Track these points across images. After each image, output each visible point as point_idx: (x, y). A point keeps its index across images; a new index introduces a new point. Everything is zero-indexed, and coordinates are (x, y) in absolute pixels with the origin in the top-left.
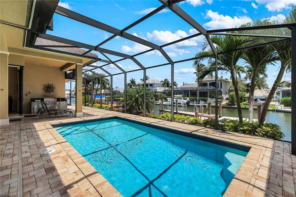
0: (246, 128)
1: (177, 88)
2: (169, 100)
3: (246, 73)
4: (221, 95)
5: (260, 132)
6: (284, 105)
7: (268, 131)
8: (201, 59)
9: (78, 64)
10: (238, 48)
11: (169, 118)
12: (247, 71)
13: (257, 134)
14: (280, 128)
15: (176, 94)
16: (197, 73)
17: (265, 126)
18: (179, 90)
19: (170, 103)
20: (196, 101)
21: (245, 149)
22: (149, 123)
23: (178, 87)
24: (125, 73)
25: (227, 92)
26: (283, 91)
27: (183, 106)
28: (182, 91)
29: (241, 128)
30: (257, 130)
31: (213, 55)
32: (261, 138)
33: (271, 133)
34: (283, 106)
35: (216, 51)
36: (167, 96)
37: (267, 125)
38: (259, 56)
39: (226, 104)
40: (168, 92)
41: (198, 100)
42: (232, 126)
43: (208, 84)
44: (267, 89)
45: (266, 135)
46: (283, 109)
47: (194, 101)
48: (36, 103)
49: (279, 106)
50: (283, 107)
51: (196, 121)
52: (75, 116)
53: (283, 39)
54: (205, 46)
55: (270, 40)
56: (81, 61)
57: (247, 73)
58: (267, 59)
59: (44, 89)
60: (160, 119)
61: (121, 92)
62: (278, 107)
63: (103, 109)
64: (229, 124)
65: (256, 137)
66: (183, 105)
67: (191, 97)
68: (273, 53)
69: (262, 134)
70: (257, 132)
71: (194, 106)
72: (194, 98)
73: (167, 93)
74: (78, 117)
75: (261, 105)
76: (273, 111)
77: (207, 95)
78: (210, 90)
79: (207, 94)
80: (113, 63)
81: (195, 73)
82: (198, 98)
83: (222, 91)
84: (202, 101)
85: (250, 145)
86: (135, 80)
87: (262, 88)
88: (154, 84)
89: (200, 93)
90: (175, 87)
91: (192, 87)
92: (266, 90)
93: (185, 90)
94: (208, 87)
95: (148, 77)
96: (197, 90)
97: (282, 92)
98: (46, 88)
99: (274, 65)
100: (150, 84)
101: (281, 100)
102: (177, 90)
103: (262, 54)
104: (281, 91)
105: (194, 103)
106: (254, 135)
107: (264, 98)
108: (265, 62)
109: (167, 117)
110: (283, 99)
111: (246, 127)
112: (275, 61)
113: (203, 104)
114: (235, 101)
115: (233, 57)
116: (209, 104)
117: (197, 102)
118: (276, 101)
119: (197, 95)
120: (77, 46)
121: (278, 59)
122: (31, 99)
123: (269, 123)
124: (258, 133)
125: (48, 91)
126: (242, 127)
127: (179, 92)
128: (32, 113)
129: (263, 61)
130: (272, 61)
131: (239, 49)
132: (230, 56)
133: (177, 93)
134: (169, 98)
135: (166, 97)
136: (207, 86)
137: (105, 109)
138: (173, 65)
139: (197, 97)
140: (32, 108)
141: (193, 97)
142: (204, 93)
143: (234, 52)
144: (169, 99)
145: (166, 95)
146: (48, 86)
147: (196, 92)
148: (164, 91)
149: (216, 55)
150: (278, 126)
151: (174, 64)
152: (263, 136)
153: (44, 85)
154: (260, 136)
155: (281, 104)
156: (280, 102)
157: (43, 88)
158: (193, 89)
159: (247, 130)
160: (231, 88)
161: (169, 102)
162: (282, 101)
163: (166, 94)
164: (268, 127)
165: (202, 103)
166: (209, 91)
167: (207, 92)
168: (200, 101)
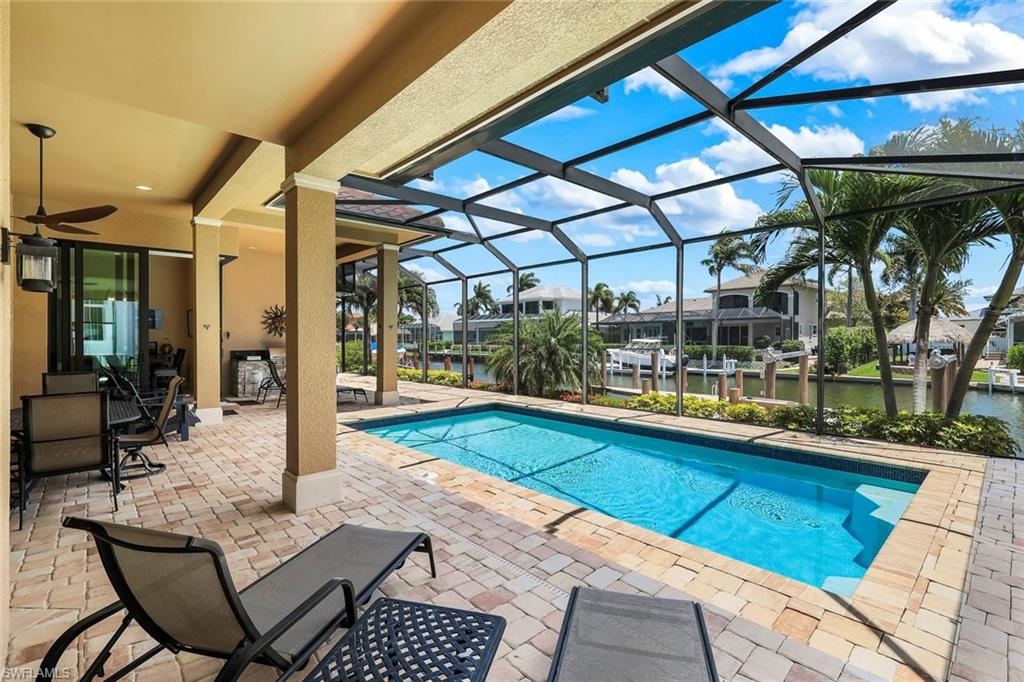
0: (907, 428)
1: (638, 314)
2: (614, 358)
3: (884, 260)
4: (796, 337)
5: (950, 438)
6: (1019, 371)
7: (973, 435)
8: (771, 233)
9: (386, 247)
10: (887, 203)
11: (661, 405)
12: (887, 253)
13: (940, 443)
14: (1007, 428)
15: (635, 335)
16: (711, 261)
17: (963, 423)
18: (647, 322)
19: (617, 365)
20: (710, 358)
21: (913, 478)
22: (613, 419)
23: (640, 311)
24: (515, 270)
25: (815, 327)
26: (1017, 321)
27: (664, 376)
28: (658, 324)
29: (894, 429)
30: (941, 433)
31: (814, 223)
32: (952, 452)
33: (982, 441)
34: (1018, 374)
35: (821, 213)
36: (605, 342)
37: (969, 420)
38: (947, 223)
39: (814, 369)
40: (609, 329)
41: (714, 354)
42: (864, 423)
43: (751, 299)
44: (961, 315)
45: (967, 445)
46: (1016, 384)
47: (702, 359)
48: (250, 365)
49: (1001, 372)
50: (1016, 378)
51: (751, 412)
52: (378, 403)
53: (1018, 183)
54: (784, 193)
55: (982, 186)
56: (393, 239)
57: (889, 259)
58: (971, 230)
59: (264, 323)
60: (635, 408)
61: (442, 329)
62: (998, 379)
63: (431, 382)
64: (858, 418)
65: (938, 451)
66: (665, 373)
67: (688, 344)
68: (989, 213)
69: (956, 442)
70: (939, 438)
71: (701, 374)
72: (698, 348)
73: (604, 332)
74: (386, 406)
75: (944, 368)
76: (982, 389)
77: (747, 339)
78: (755, 321)
79: (747, 335)
80: (483, 241)
81: (706, 262)
82: (714, 347)
83: (797, 324)
84: (729, 356)
85: (927, 467)
86: (487, 289)
87: (940, 311)
88: (561, 300)
89: (722, 330)
90: (631, 310)
91: (691, 309)
92: (956, 318)
93: (669, 320)
94: (751, 311)
95: (535, 276)
96: (710, 322)
97: (1015, 324)
98: (270, 321)
99: (991, 246)
100: (544, 302)
101: (1008, 355)
102: (639, 322)
103: (957, 217)
104: (1011, 321)
105: (701, 367)
106: (931, 445)
107: (951, 346)
108: (964, 238)
109: (657, 402)
110: (1016, 348)
111: (907, 424)
112: (995, 236)
113: (733, 370)
114: (846, 359)
115: (870, 228)
116: (771, 367)
117: (713, 362)
118: (992, 357)
119: (711, 337)
120: (406, 199)
121: (1002, 229)
122: (232, 352)
123: (974, 414)
124: (943, 441)
125: (276, 329)
126: (897, 426)
127: (646, 328)
128: (240, 395)
129: (960, 235)
130: (988, 235)
131: (892, 207)
132: (863, 224)
133: (639, 331)
134: (614, 347)
135: (602, 344)
136: (746, 306)
137: (440, 384)
138: (680, 250)
139: (711, 344)
140: (239, 380)
141: (698, 344)
142: (734, 329)
143: (875, 215)
144: (616, 354)
145: (600, 338)
146: (276, 314)
147: (705, 329)
148: (595, 326)
149: (822, 221)
150: (1002, 422)
151: (685, 246)
152: (960, 448)
153: (266, 311)
154: (948, 449)
155: (1010, 365)
156: (1008, 360)
157: (264, 320)
158: (696, 318)
159: (910, 434)
160: (831, 313)
161: (615, 362)
162: (1012, 358)
163: (602, 335)
164: (973, 425)
165: (729, 366)
166: (755, 326)
167: (745, 330)
168: (722, 360)
